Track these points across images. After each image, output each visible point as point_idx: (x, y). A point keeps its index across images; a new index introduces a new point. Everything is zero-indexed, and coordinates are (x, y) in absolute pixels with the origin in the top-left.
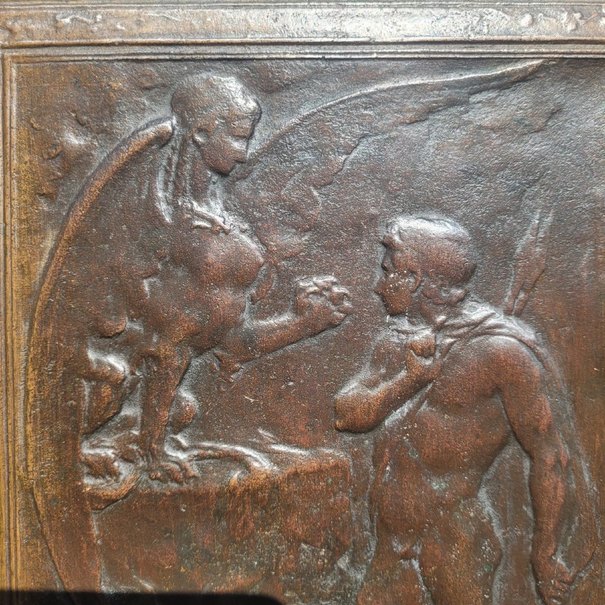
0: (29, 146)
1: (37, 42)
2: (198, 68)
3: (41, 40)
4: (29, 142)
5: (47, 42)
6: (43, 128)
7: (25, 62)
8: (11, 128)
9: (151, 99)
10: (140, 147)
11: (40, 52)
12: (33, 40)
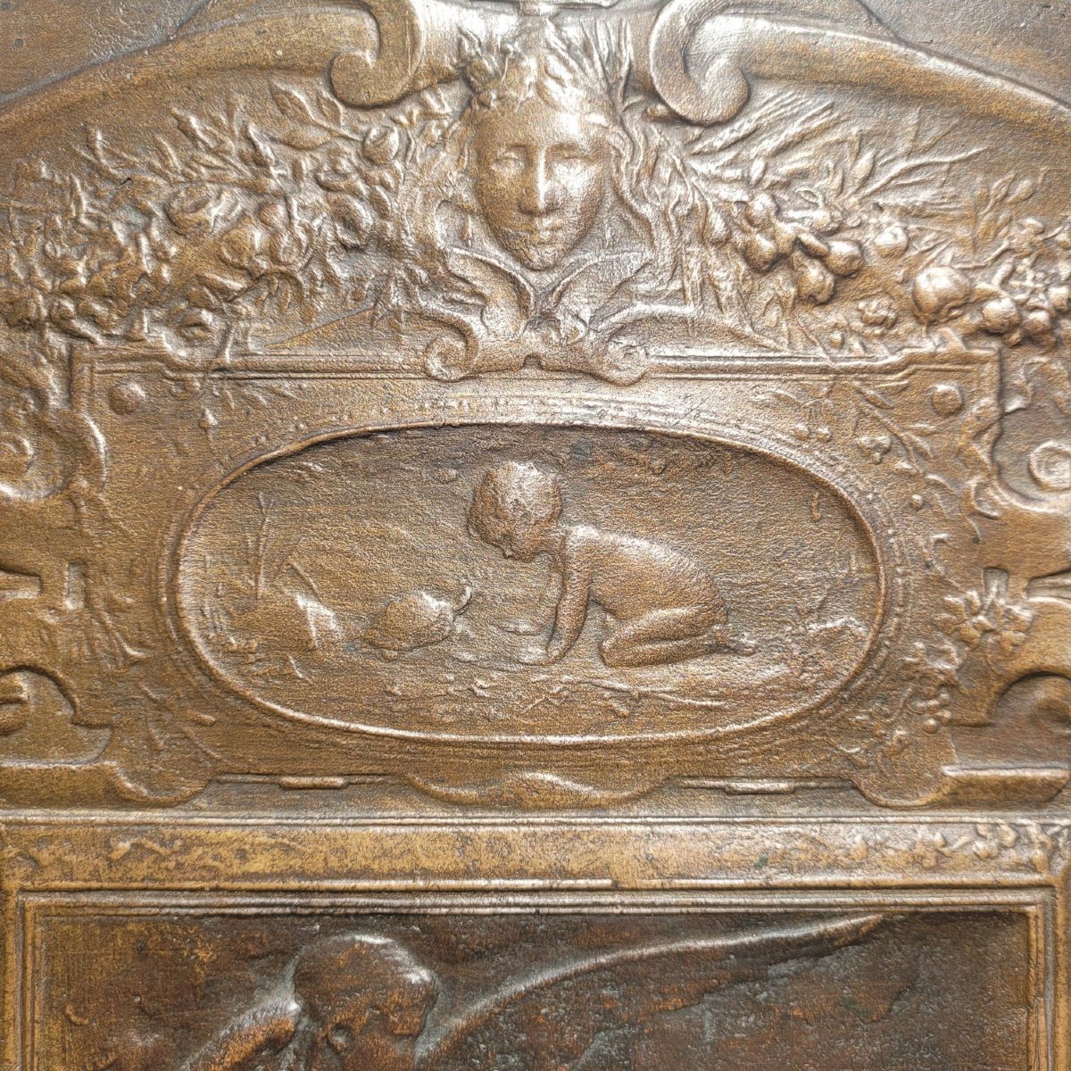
0: (64, 1050)
1: (79, 884)
2: (337, 926)
3: (85, 880)
4: (63, 1043)
5: (94, 884)
6: (86, 1022)
7: (58, 915)
8: (33, 1020)
9: (262, 971)
10: (242, 1055)
11: (84, 899)
12: (72, 880)
